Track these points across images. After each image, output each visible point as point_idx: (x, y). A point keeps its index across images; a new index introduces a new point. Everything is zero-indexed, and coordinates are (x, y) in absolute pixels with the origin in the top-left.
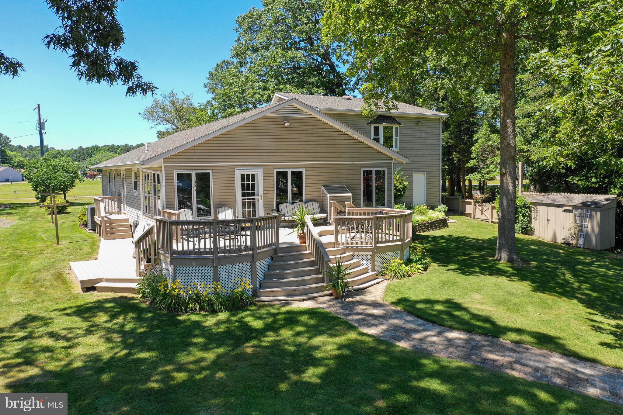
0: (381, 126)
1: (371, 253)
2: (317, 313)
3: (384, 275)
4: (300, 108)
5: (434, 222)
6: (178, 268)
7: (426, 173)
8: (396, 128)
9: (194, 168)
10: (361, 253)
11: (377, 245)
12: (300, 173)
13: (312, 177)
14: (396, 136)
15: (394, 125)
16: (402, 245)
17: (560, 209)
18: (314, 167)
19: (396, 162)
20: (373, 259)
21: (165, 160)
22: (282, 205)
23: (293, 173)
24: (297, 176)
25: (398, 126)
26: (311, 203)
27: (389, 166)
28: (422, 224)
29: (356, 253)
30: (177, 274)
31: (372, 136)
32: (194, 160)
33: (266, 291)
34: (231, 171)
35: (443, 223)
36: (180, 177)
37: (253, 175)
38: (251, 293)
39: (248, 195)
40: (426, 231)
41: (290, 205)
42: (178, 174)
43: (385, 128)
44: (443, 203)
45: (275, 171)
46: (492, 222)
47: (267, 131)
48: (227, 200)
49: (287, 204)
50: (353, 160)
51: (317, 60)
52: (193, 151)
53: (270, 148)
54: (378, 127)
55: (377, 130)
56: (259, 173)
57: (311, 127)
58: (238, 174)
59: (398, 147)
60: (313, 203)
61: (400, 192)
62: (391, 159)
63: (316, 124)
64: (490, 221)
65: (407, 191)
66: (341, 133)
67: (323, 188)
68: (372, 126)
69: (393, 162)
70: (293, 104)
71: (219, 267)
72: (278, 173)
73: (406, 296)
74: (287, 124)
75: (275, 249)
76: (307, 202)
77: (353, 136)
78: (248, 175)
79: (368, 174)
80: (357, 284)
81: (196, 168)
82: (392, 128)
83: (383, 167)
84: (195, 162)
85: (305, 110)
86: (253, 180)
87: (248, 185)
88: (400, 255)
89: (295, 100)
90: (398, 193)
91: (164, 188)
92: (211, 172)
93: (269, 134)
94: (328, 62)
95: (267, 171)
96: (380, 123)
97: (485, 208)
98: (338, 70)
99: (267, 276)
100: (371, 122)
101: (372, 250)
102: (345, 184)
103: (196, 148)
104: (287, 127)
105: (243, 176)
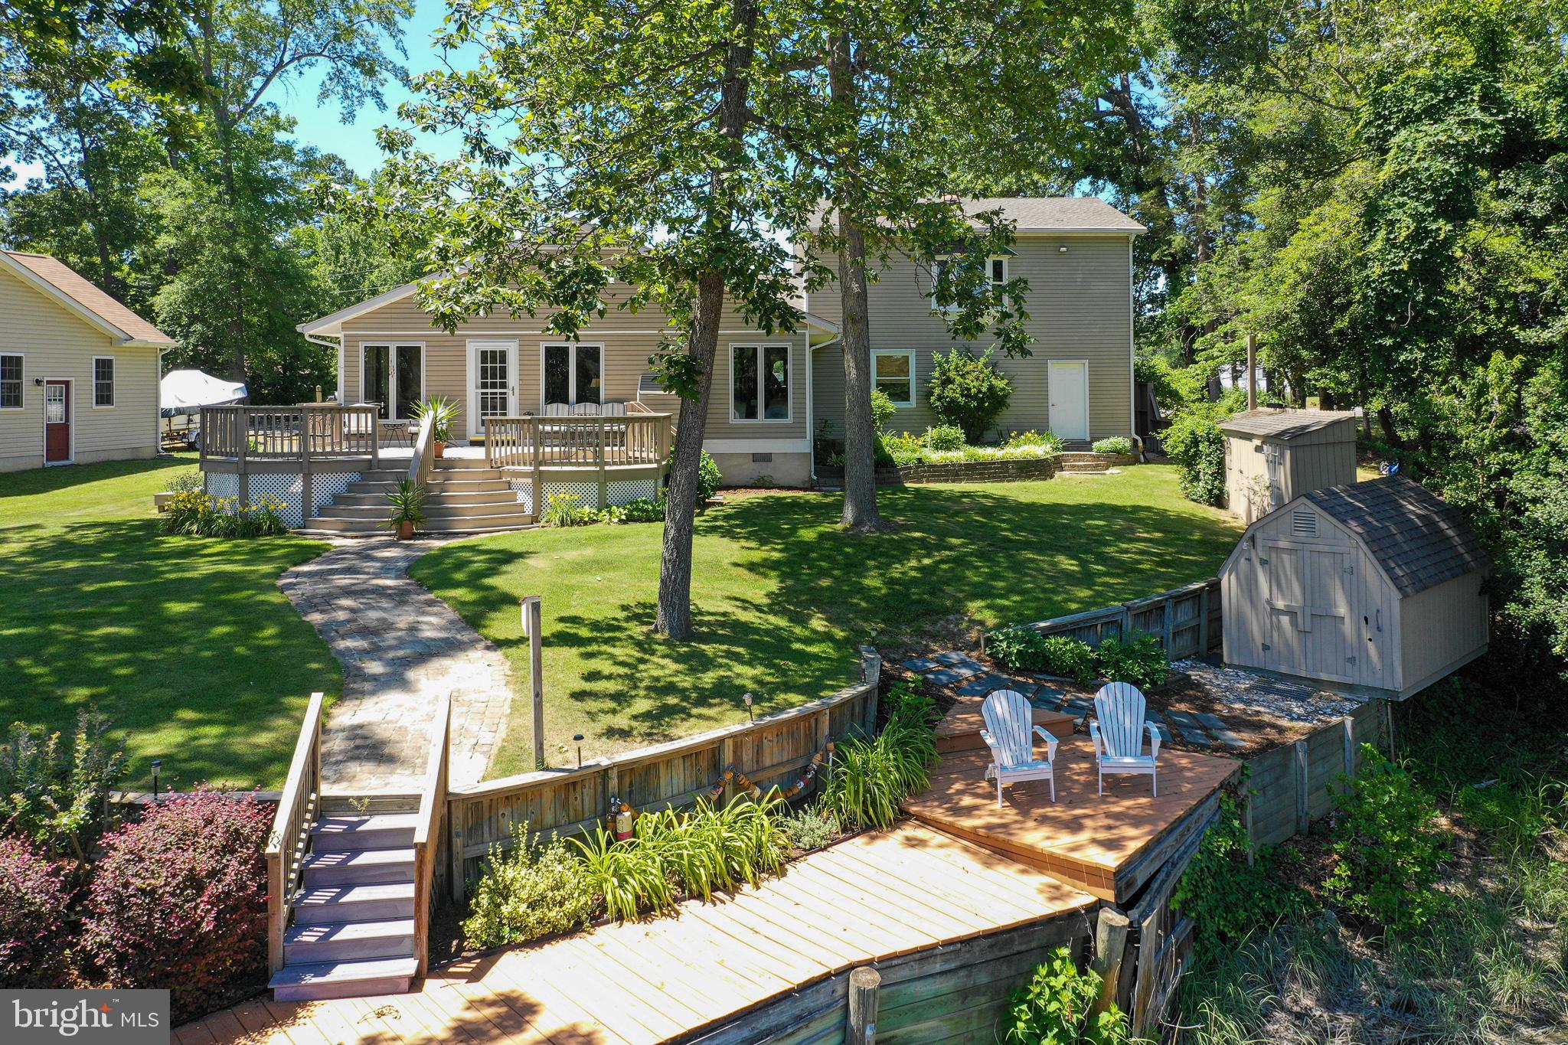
1: (530, 481)
3: (550, 520)
7: (1089, 362)
9: (394, 339)
10: (519, 480)
11: (541, 468)
12: (596, 351)
13: (617, 358)
17: (1247, 443)
18: (624, 341)
20: (535, 491)
21: (345, 326)
23: (580, 350)
24: (590, 357)
25: (1004, 258)
27: (798, 340)
29: (514, 480)
32: (392, 326)
34: (458, 344)
36: (369, 352)
37: (502, 353)
39: (494, 385)
41: (572, 405)
42: (366, 348)
45: (542, 346)
48: (450, 393)
56: (512, 350)
58: (475, 349)
60: (616, 404)
67: (640, 378)
69: (808, 333)
72: (549, 350)
75: (370, 461)
78: (493, 353)
81: (398, 339)
83: (782, 341)
84: (391, 329)
86: (503, 360)
87: (494, 369)
91: (342, 371)
92: (423, 345)
95: (526, 345)
99: (337, 499)
101: (531, 475)
103: (396, 306)
105: (484, 354)
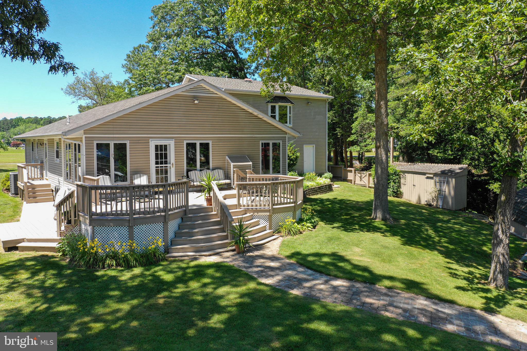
0: (277, 105)
1: (268, 214)
2: (222, 266)
3: (279, 232)
4: (208, 88)
5: (321, 187)
6: (97, 228)
7: (314, 145)
8: (290, 107)
9: (112, 139)
10: (260, 214)
11: (274, 207)
12: (207, 144)
13: (218, 148)
14: (290, 114)
15: (289, 105)
16: (294, 206)
17: (423, 176)
18: (220, 139)
19: (289, 136)
20: (270, 219)
21: (86, 132)
22: (191, 172)
23: (201, 144)
24: (205, 147)
25: (291, 105)
26: (217, 170)
27: (284, 139)
28: (311, 189)
29: (256, 214)
30: (95, 233)
31: (270, 114)
32: (112, 132)
33: (177, 248)
34: (146, 142)
35: (329, 188)
36: (99, 146)
37: (166, 146)
38: (163, 250)
39: (162, 163)
40: (315, 194)
41: (199, 172)
42: (97, 144)
43: (280, 107)
44: (329, 171)
45: (185, 142)
46: (369, 187)
47: (178, 108)
48: (142, 167)
49: (196, 171)
50: (253, 134)
51: (222, 48)
52: (112, 123)
53: (181, 123)
54: (275, 106)
55: (273, 108)
56: (171, 144)
57: (217, 105)
58: (152, 144)
59: (292, 123)
60: (219, 170)
61: (293, 162)
62: (286, 133)
63: (221, 102)
64: (367, 186)
65: (299, 160)
66: (243, 110)
67: (227, 157)
68: (270, 105)
69: (287, 136)
70: (202, 84)
71: (134, 227)
72: (188, 145)
73: (298, 250)
74: (196, 102)
75: (185, 211)
76: (213, 169)
77: (253, 113)
78: (161, 146)
79: (266, 145)
80: (256, 240)
81: (115, 139)
82: (287, 106)
83: (278, 140)
84: (113, 134)
85: (212, 90)
86: (166, 150)
87: (161, 154)
88: (293, 215)
89: (203, 81)
90: (292, 162)
91: (84, 157)
92: (128, 143)
93: (181, 110)
94: (232, 49)
95: (178, 142)
96: (276, 103)
97: (363, 176)
98: (241, 56)
99: (177, 234)
100: (268, 102)
101: (269, 211)
102: (247, 154)
103: (114, 121)
104: (196, 104)
105: (157, 147)
